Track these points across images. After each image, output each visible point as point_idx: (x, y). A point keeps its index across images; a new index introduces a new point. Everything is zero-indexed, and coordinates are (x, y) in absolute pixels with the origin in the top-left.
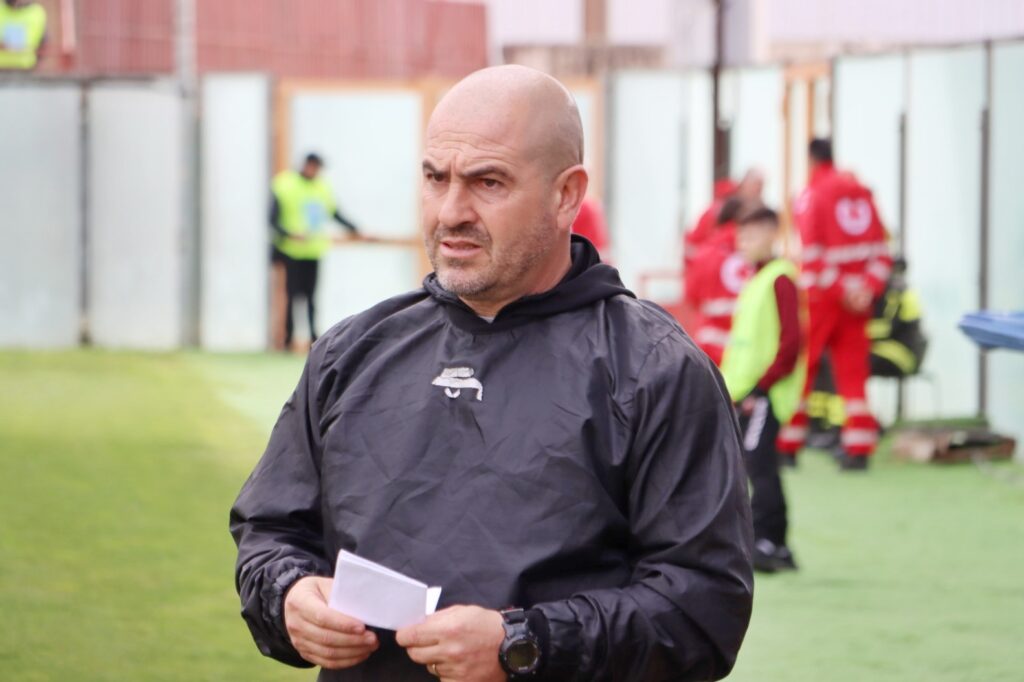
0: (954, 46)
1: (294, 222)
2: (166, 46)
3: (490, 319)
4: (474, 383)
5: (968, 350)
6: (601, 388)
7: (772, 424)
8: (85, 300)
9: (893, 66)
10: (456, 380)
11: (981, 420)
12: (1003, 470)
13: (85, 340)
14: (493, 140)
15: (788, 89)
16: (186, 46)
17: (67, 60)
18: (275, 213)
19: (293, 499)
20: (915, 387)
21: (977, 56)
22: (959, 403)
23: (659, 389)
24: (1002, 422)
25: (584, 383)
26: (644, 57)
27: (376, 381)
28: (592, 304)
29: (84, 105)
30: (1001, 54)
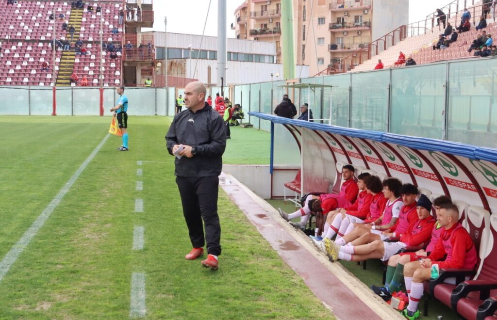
0: (247, 84)
1: (179, 103)
2: (165, 84)
3: (195, 112)
4: (193, 121)
5: (248, 115)
6: (208, 120)
7: (228, 123)
8: (156, 111)
9: (241, 86)
10: (191, 120)
11: (249, 123)
12: (252, 128)
13: (156, 115)
14: (190, 89)
15: (230, 89)
16: (166, 84)
17: (154, 85)
18: (176, 101)
19: (173, 135)
20: (243, 120)
21: (249, 85)
22: (247, 121)
23: (215, 120)
24: (252, 123)
25: (206, 121)
26: (214, 85)
27: (181, 121)
28: (207, 110)
29: (156, 90)
30: (251, 85)
